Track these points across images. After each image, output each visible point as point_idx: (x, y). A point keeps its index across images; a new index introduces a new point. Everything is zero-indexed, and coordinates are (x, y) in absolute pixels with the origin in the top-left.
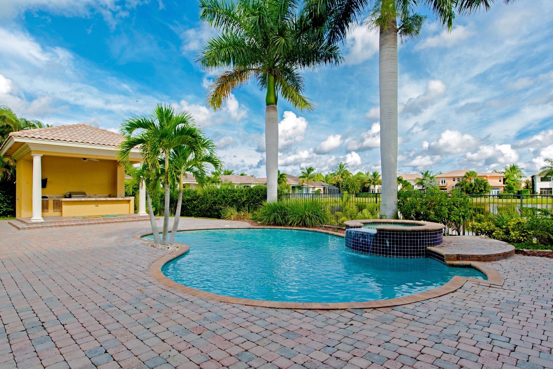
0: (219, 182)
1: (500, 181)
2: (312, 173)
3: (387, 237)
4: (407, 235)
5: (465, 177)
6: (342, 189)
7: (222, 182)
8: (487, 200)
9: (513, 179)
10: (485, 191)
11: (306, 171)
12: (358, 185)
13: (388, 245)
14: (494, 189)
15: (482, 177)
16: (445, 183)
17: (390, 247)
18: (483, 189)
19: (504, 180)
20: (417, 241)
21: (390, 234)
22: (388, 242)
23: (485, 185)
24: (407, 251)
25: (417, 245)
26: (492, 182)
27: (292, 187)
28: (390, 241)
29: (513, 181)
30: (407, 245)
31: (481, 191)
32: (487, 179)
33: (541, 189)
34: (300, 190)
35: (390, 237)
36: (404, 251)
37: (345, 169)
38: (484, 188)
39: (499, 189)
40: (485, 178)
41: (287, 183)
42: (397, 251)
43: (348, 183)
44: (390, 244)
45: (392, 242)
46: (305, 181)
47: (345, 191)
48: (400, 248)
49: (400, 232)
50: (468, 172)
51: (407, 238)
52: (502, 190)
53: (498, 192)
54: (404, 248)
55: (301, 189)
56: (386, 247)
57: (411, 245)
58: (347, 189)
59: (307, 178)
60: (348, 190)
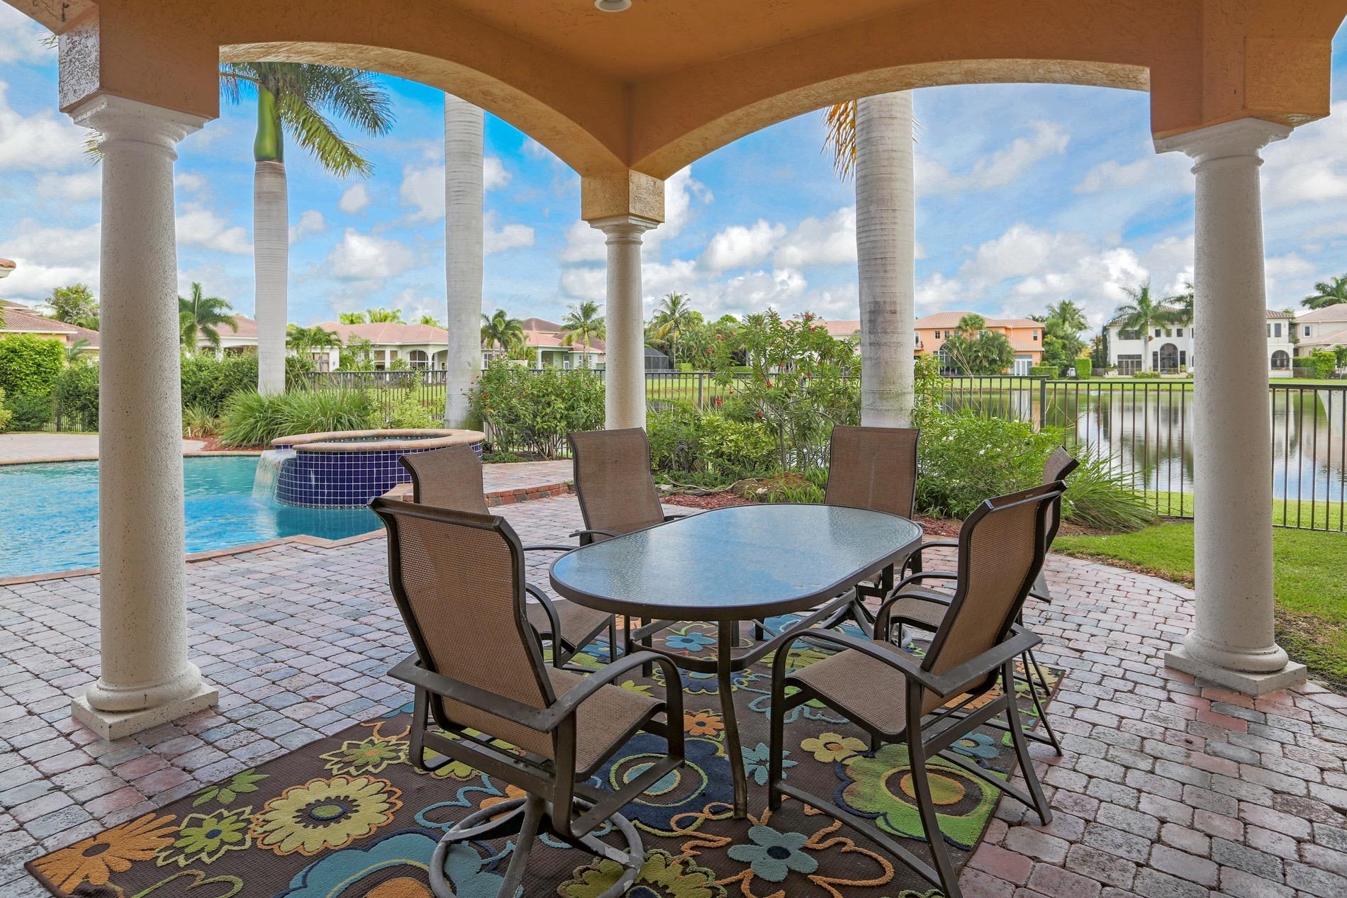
0: (329, 342)
1: (1035, 338)
2: (594, 317)
3: (311, 466)
4: (349, 459)
5: (959, 328)
6: (677, 357)
7: (340, 341)
8: (1006, 383)
9: (1061, 333)
10: (1002, 361)
11: (579, 313)
12: (720, 349)
13: (313, 483)
14: (1021, 357)
15: (994, 330)
16: (919, 344)
17: (317, 487)
18: (995, 356)
19: (1044, 334)
20: (371, 473)
21: (317, 459)
22: (313, 476)
23: (1002, 348)
24: (349, 494)
25: (371, 480)
26: (1016, 342)
27: (543, 352)
28: (316, 473)
29: (1062, 338)
30: (349, 480)
31: (993, 362)
32: (1008, 333)
33: (1120, 357)
34: (565, 362)
35: (316, 466)
36: (342, 494)
37: (684, 307)
38: (1000, 353)
39: (1031, 357)
40: (1002, 332)
41: (528, 344)
42: (329, 494)
43: (692, 343)
44: (316, 480)
45: (321, 476)
46: (574, 337)
47: (684, 362)
48: (335, 487)
49: (334, 454)
50: (966, 317)
51: (349, 466)
52: (1036, 359)
53: (1030, 363)
54: (342, 487)
55: (567, 359)
56: (310, 486)
57: (356, 480)
58: (688, 356)
59: (580, 330)
60: (691, 360)
